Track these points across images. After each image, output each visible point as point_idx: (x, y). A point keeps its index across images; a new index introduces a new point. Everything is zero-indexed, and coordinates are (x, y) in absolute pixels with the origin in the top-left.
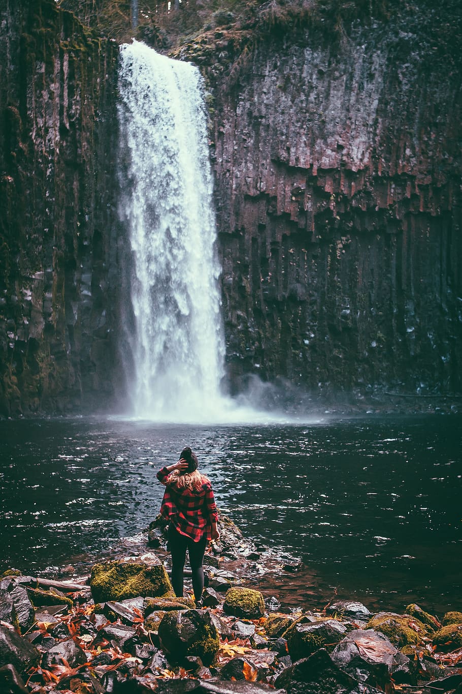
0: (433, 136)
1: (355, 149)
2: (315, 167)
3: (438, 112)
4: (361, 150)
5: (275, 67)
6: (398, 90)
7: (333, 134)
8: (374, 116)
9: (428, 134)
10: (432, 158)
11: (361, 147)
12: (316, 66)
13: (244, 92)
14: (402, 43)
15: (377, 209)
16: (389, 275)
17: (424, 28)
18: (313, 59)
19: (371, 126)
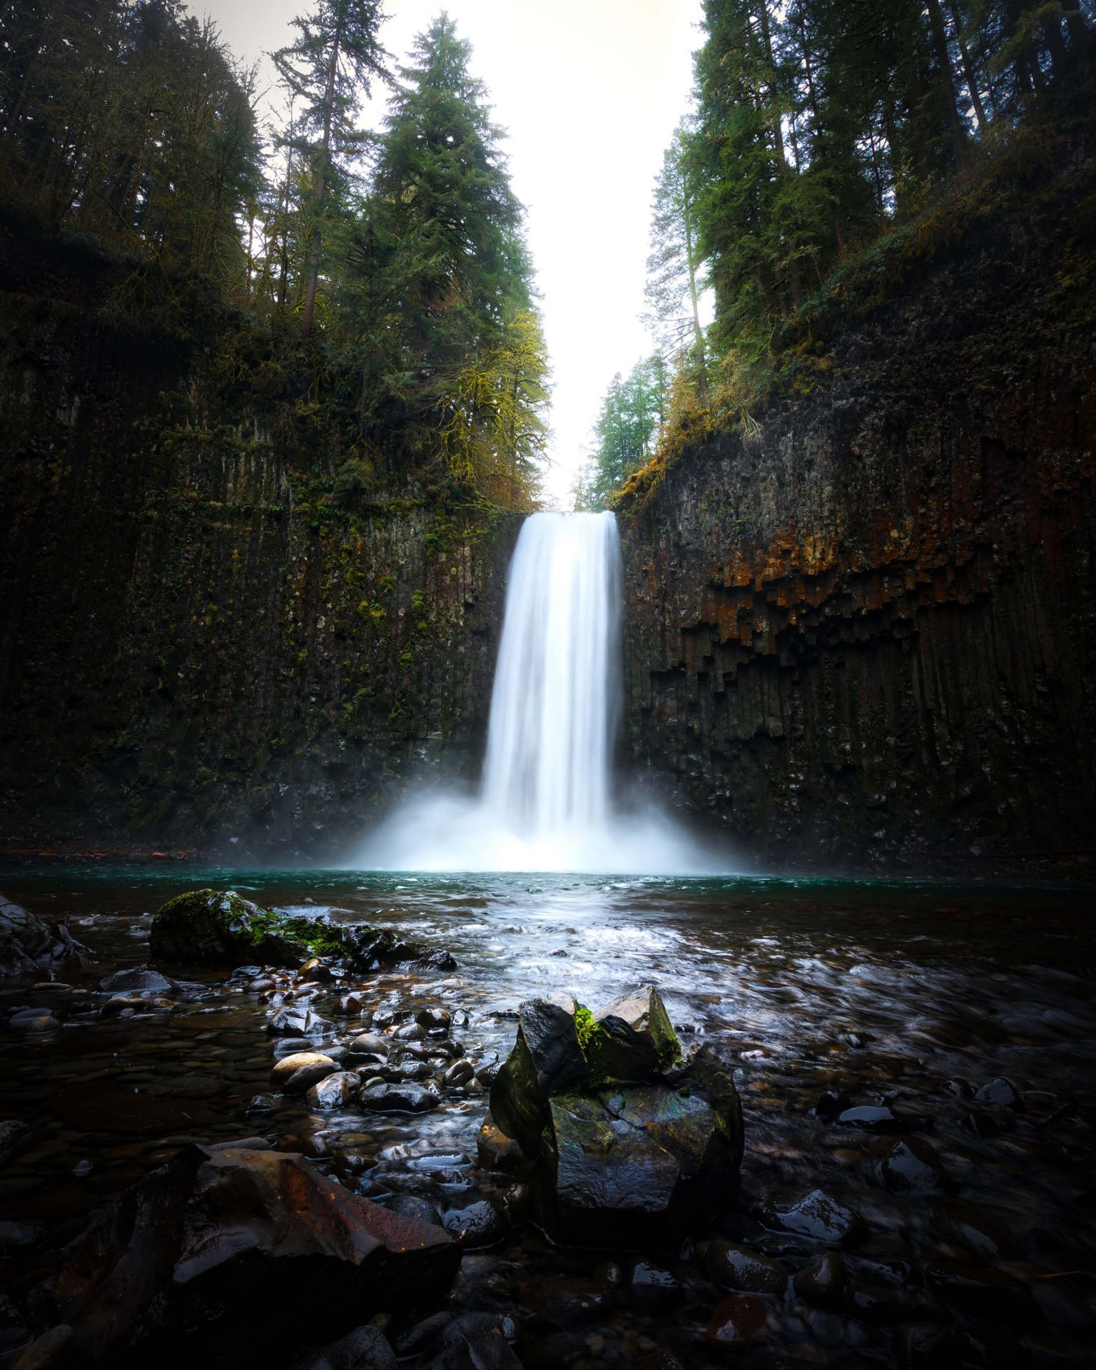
0: (934, 505)
1: (810, 549)
2: (758, 581)
3: (930, 474)
4: (819, 548)
5: (692, 489)
6: (860, 465)
7: (773, 540)
8: (828, 506)
9: (924, 503)
10: (938, 531)
11: (818, 544)
12: (738, 474)
13: (665, 524)
14: (842, 415)
15: (864, 612)
16: (910, 692)
17: (876, 386)
18: (732, 468)
19: (828, 517)
